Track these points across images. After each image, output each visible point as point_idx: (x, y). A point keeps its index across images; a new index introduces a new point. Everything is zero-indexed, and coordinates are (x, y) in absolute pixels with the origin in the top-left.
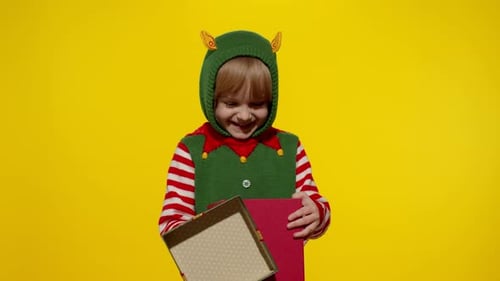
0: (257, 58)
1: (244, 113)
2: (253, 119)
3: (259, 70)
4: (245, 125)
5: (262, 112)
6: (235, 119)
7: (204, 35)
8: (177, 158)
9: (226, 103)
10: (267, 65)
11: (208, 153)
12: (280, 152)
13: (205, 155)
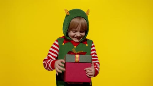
0: (82, 17)
1: (78, 34)
2: (81, 36)
3: (83, 21)
4: (78, 38)
5: (84, 34)
6: (75, 36)
7: (66, 10)
8: (54, 44)
9: (72, 31)
10: (85, 19)
11: (64, 43)
12: (87, 45)
13: (63, 44)
